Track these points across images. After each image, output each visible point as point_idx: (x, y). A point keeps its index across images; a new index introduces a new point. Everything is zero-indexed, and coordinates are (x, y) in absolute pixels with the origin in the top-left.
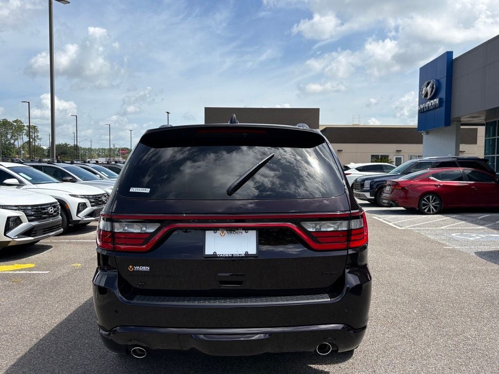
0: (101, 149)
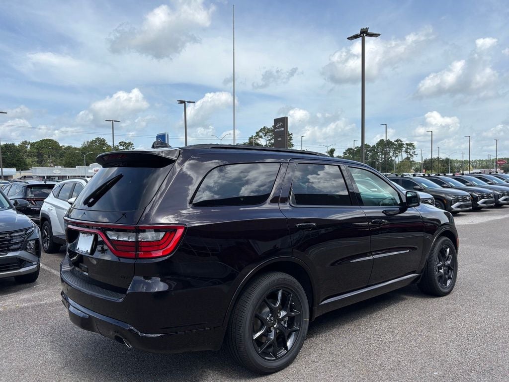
0: (478, 161)
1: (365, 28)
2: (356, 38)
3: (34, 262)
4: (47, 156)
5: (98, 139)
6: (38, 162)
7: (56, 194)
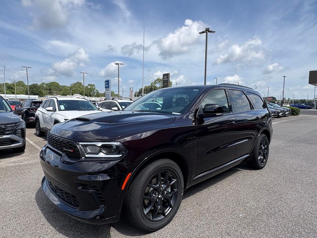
1: (208, 28)
2: (203, 33)
3: (20, 141)
4: (53, 90)
5: (78, 82)
6: (49, 93)
7: (43, 106)
